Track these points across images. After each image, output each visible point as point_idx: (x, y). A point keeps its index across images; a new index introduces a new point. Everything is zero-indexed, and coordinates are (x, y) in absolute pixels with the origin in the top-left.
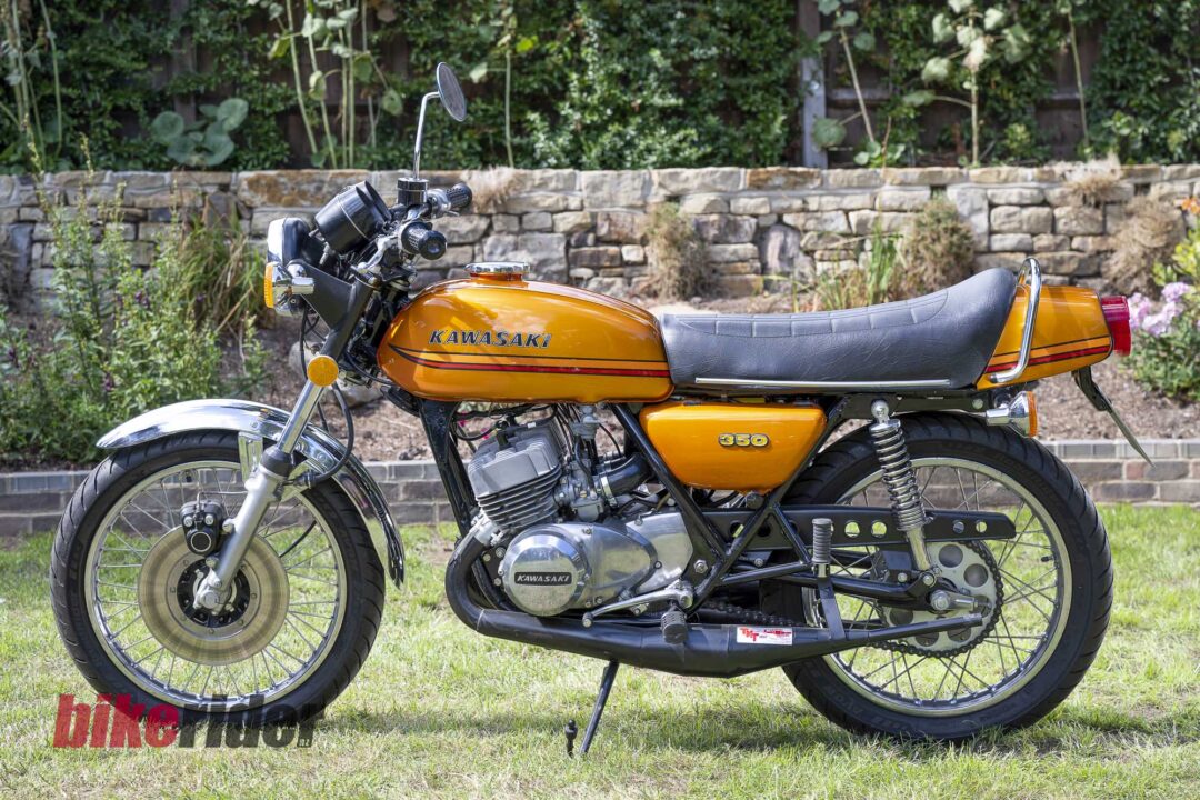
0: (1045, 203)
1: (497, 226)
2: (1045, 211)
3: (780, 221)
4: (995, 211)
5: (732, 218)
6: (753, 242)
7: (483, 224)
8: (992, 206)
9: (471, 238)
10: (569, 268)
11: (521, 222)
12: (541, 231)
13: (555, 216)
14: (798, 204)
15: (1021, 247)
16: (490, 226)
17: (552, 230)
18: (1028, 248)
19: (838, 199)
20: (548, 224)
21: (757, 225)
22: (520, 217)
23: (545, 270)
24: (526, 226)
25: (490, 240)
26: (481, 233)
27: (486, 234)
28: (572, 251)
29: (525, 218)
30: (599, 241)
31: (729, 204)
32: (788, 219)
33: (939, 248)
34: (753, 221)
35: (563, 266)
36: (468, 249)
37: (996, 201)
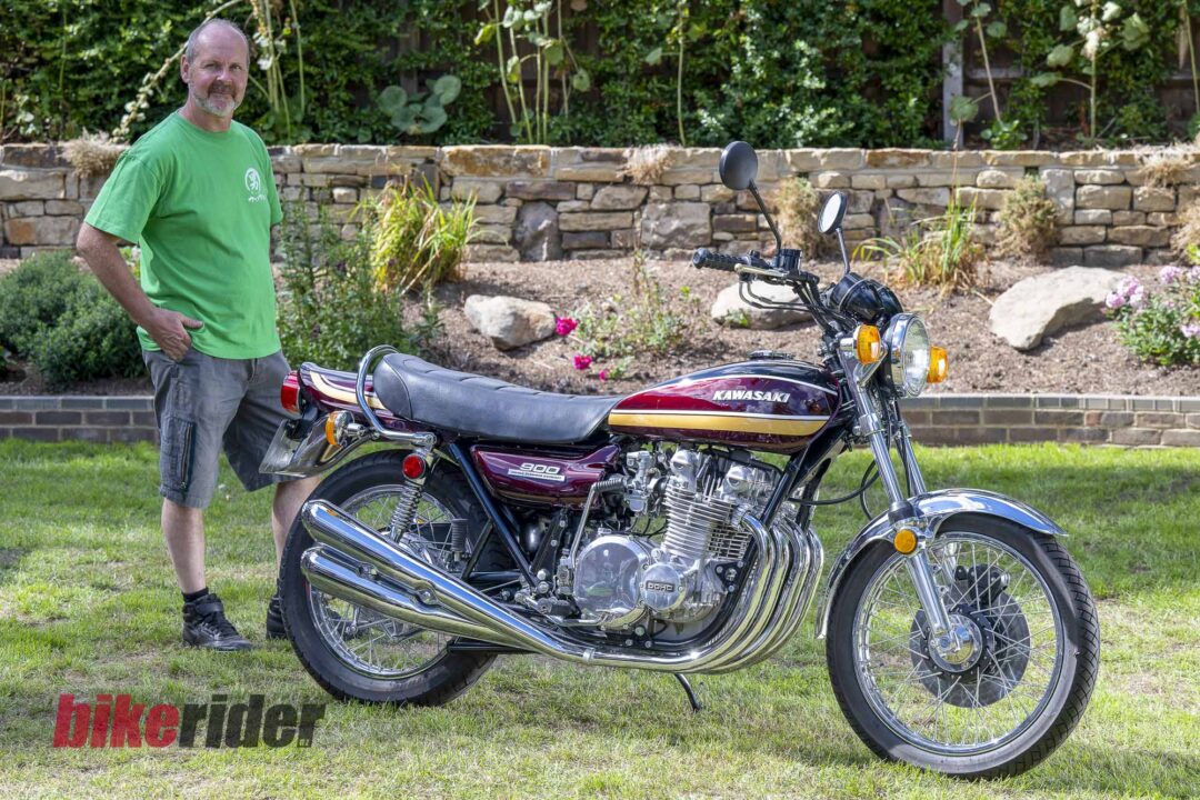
0: (1125, 183)
1: (654, 195)
2: (1125, 190)
3: (894, 194)
4: (1081, 190)
5: (852, 191)
6: (871, 213)
7: (641, 194)
8: (1078, 185)
9: (631, 206)
10: (713, 232)
11: (673, 192)
12: (690, 200)
13: (704, 188)
14: (909, 180)
15: (1102, 221)
16: (647, 196)
17: (699, 200)
18: (1108, 222)
19: (944, 177)
20: (696, 194)
21: (875, 198)
22: (673, 188)
23: (692, 233)
24: (678, 196)
25: (646, 209)
26: (640, 201)
27: (645, 202)
28: (716, 217)
29: (677, 189)
30: (739, 209)
31: (850, 179)
32: (901, 194)
33: (1025, 222)
34: (871, 195)
35: (706, 231)
36: (629, 215)
37: (1081, 181)
